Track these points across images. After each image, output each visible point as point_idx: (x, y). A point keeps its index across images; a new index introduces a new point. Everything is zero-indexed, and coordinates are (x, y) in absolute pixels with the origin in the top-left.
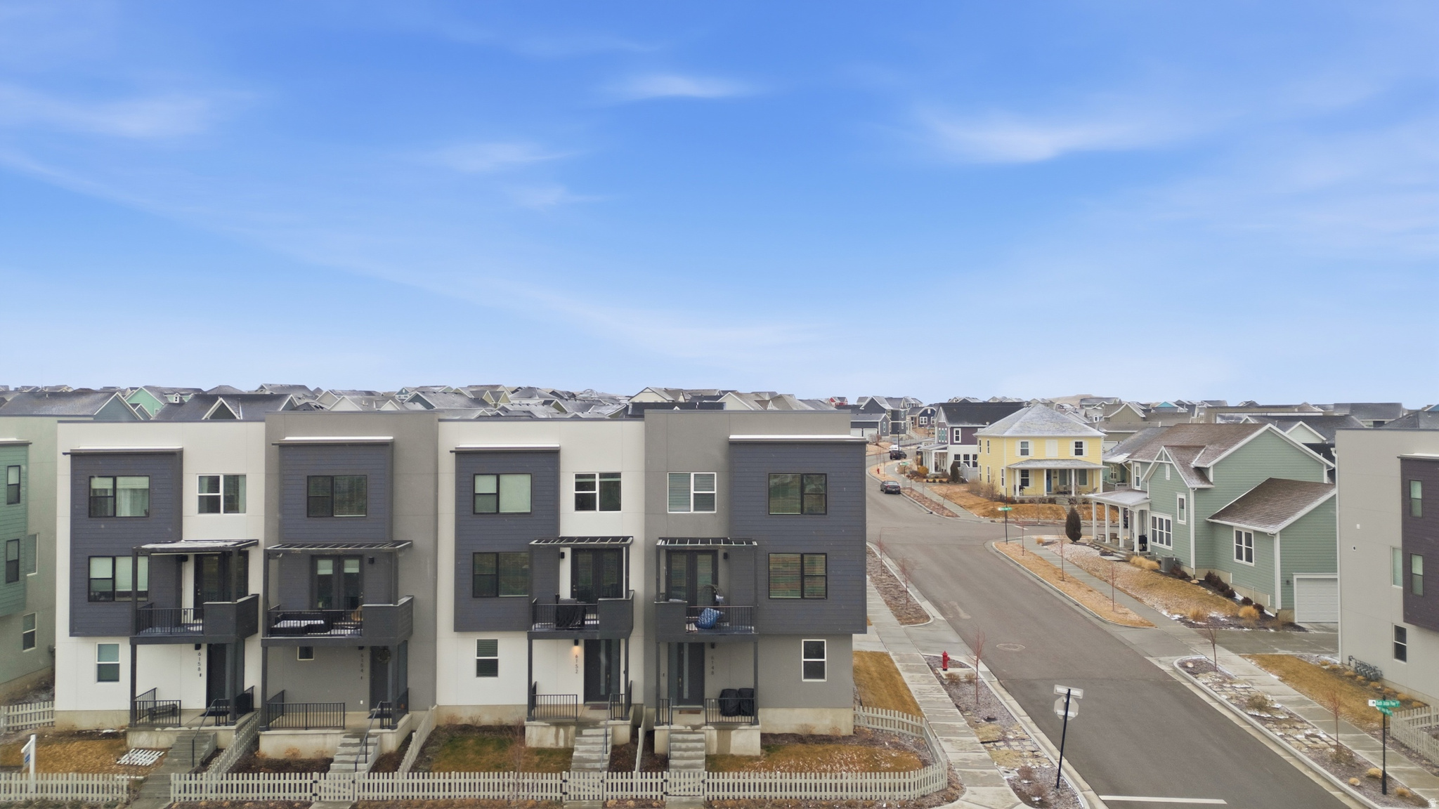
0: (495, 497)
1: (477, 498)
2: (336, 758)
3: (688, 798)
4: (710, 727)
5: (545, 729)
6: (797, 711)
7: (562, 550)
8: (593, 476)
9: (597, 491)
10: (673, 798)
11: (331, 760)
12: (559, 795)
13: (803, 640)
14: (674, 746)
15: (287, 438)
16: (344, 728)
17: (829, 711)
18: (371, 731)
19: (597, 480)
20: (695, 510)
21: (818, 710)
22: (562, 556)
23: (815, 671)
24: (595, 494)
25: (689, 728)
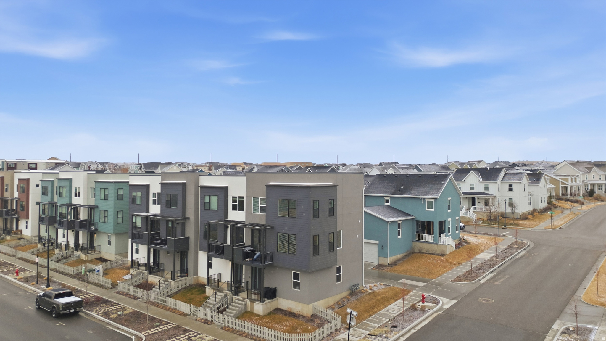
0: (209, 203)
1: (206, 204)
2: (156, 287)
3: (220, 324)
4: (248, 300)
5: (210, 290)
6: (290, 301)
7: (228, 225)
8: (236, 197)
9: (238, 203)
10: (216, 322)
11: (154, 287)
12: (190, 312)
13: (293, 272)
14: (233, 304)
15: (165, 181)
16: (164, 277)
17: (300, 304)
18: (169, 280)
19: (238, 199)
20: (260, 213)
21: (297, 303)
22: (228, 227)
23: (296, 285)
24: (237, 204)
25: (242, 299)
